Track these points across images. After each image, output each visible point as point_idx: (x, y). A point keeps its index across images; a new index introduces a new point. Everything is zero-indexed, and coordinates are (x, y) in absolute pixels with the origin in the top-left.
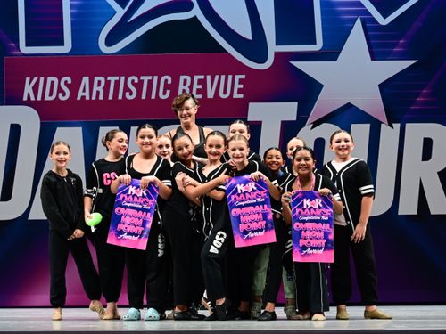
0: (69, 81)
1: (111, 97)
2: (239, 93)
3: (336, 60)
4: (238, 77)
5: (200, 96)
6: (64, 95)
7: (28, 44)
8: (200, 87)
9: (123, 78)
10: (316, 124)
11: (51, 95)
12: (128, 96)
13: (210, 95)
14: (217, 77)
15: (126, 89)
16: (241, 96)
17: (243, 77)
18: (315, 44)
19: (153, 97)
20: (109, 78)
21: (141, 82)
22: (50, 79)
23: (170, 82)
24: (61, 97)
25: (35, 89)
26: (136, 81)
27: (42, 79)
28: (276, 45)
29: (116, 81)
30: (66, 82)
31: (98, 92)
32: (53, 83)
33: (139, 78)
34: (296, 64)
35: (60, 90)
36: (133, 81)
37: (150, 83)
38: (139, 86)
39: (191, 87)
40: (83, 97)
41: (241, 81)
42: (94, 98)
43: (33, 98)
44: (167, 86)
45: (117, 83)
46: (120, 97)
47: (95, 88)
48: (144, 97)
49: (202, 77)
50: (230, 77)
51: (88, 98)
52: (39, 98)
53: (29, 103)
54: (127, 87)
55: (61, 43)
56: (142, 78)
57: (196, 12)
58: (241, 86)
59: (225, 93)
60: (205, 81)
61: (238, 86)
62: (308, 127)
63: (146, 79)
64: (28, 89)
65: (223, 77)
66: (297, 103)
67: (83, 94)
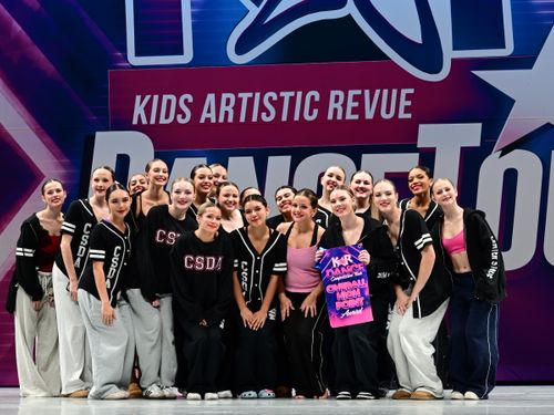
0: (190, 99)
1: (242, 119)
2: (405, 112)
3: (531, 68)
4: (404, 92)
5: (356, 117)
6: (184, 116)
7: (138, 53)
8: (356, 104)
9: (258, 95)
10: (505, 151)
11: (167, 117)
12: (264, 117)
13: (369, 115)
14: (378, 91)
15: (262, 108)
16: (409, 116)
17: (411, 91)
18: (504, 47)
19: (297, 118)
20: (240, 95)
21: (281, 100)
22: (166, 97)
23: (317, 99)
24: (180, 120)
25: (148, 109)
26: (275, 97)
27: (156, 97)
28: (454, 49)
29: (249, 99)
30: (186, 100)
31: (227, 113)
32: (169, 102)
33: (278, 94)
34: (479, 73)
35: (179, 111)
36: (270, 99)
37: (292, 100)
38: (278, 104)
39: (344, 106)
40: (208, 120)
41: (408, 97)
42: (221, 120)
43: (144, 122)
44: (313, 104)
45: (251, 101)
46: (255, 119)
47: (223, 108)
48: (284, 118)
49: (359, 92)
50: (395, 91)
51: (213, 120)
52: (153, 121)
53: (140, 128)
54: (263, 106)
55: (180, 51)
56: (282, 94)
57: (350, 9)
58: (409, 103)
59: (388, 112)
60: (362, 96)
61: (404, 103)
62: (495, 154)
63: (287, 95)
64: (139, 110)
65: (386, 91)
66: (480, 125)
67: (208, 116)
